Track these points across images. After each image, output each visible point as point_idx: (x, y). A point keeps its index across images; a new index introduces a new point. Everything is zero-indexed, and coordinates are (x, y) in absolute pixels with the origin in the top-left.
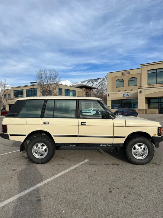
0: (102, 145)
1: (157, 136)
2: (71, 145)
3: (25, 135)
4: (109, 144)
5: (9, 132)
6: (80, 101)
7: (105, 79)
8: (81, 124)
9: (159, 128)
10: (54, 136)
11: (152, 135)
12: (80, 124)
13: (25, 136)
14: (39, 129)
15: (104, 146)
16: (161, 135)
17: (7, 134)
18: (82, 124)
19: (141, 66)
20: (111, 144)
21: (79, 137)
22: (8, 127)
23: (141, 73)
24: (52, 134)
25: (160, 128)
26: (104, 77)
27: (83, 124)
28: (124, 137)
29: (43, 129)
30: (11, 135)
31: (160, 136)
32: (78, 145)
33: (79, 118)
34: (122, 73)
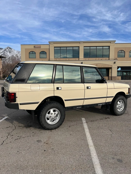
0: (99, 105)
2: (78, 107)
4: (103, 103)
7: (7, 50)
8: (87, 88)
9: (129, 88)
10: (65, 101)
13: (38, 103)
15: (100, 105)
19: (49, 43)
20: (105, 103)
21: (85, 99)
23: (49, 49)
26: (6, 48)
32: (83, 106)
34: (34, 47)
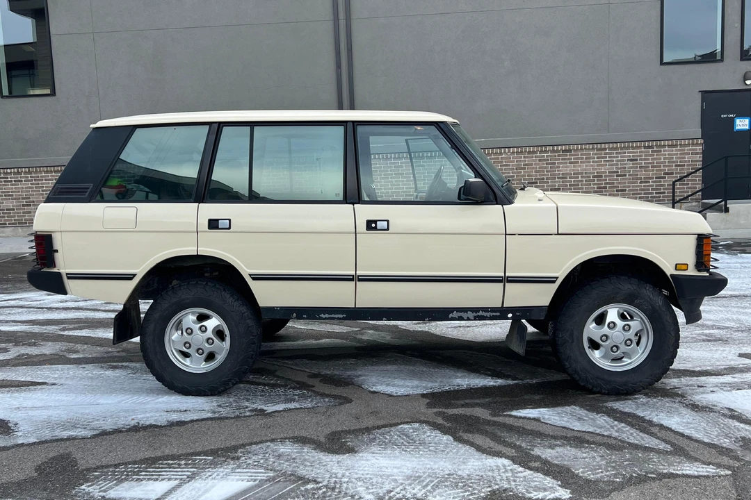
1: (692, 272)
3: (129, 277)
5: (64, 264)
6: (360, 129)
11: (669, 270)
12: (362, 226)
14: (190, 250)
16: (708, 270)
17: (55, 270)
18: (371, 225)
22: (57, 244)
24: (245, 270)
25: (705, 241)
27: (375, 229)
28: (551, 281)
29: (205, 250)
30: (72, 277)
31: (706, 274)
33: (359, 200)
